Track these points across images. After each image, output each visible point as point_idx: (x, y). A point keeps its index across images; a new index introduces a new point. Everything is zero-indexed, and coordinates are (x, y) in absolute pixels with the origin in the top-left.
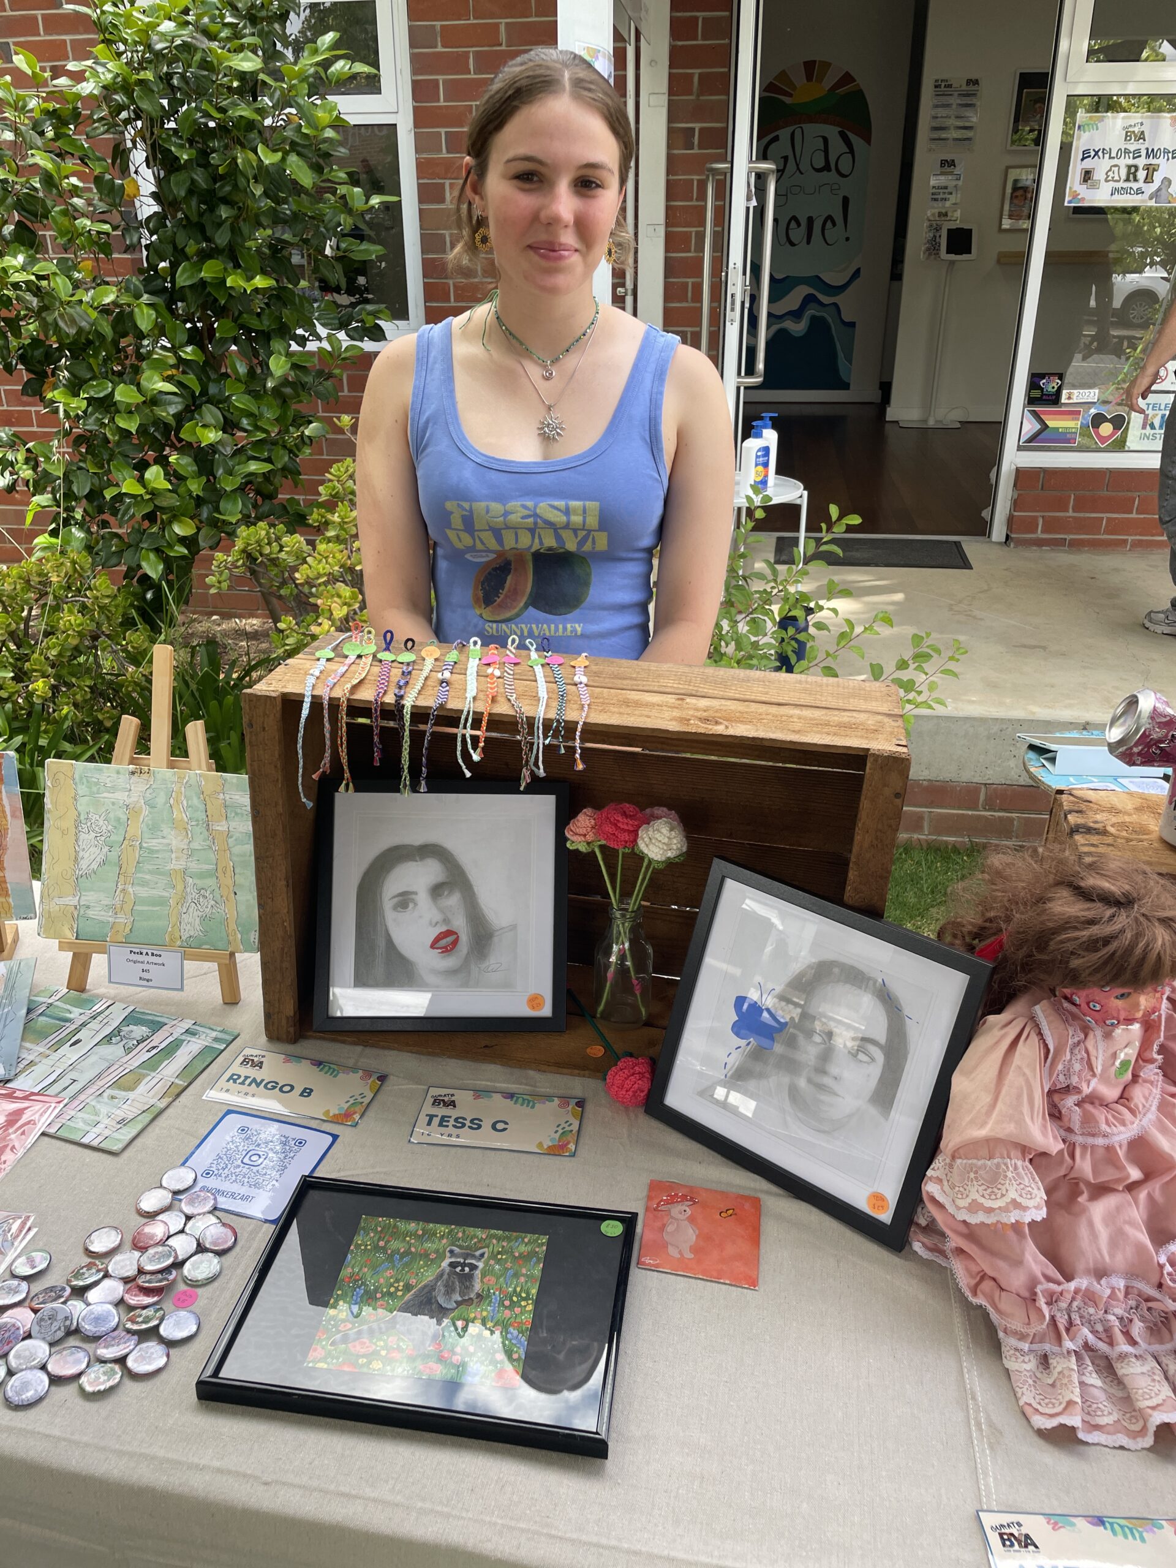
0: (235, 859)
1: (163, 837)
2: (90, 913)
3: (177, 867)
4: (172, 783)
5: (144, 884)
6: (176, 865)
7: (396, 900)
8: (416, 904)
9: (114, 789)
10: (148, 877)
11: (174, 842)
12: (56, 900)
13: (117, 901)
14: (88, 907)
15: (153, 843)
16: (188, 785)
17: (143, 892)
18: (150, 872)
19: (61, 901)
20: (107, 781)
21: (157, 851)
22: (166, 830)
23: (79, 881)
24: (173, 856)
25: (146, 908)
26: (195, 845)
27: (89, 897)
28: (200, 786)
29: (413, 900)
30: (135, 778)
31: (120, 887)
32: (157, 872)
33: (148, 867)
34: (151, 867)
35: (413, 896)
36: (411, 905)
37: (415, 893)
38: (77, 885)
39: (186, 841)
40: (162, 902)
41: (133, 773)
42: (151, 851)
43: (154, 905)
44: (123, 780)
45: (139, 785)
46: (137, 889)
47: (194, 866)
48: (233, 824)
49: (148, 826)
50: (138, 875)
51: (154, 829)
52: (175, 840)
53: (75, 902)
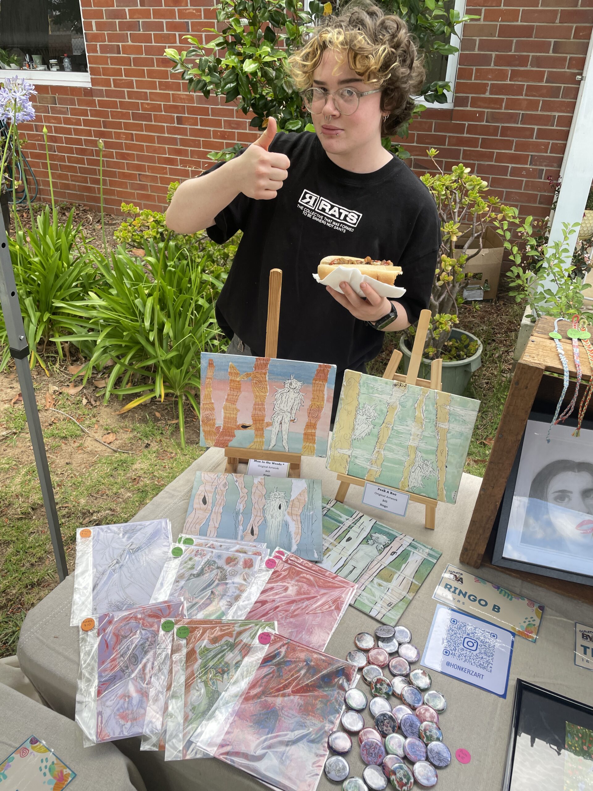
0: (449, 446)
1: (407, 426)
2: (357, 461)
3: (413, 445)
4: (418, 395)
5: (391, 450)
6: (412, 443)
7: (557, 494)
8: (570, 499)
9: (382, 392)
10: (394, 447)
11: (413, 430)
12: (339, 450)
13: (374, 457)
14: (356, 457)
15: (400, 428)
16: (428, 398)
17: (390, 455)
18: (396, 444)
19: (342, 451)
20: (379, 387)
21: (402, 433)
22: (409, 422)
23: (353, 442)
24: (411, 437)
25: (389, 465)
26: (425, 434)
27: (358, 452)
28: (435, 399)
29: (568, 497)
30: (396, 388)
31: (377, 450)
32: (400, 445)
33: (395, 441)
34: (397, 442)
35: (569, 494)
36: (567, 499)
37: (571, 492)
38: (351, 444)
39: (421, 430)
40: (400, 463)
41: (395, 385)
42: (398, 432)
43: (395, 464)
44: (389, 388)
45: (398, 393)
46: (386, 453)
47: (423, 445)
48: (452, 425)
49: (399, 417)
50: (388, 445)
51: (402, 420)
52: (414, 429)
53: (349, 453)
